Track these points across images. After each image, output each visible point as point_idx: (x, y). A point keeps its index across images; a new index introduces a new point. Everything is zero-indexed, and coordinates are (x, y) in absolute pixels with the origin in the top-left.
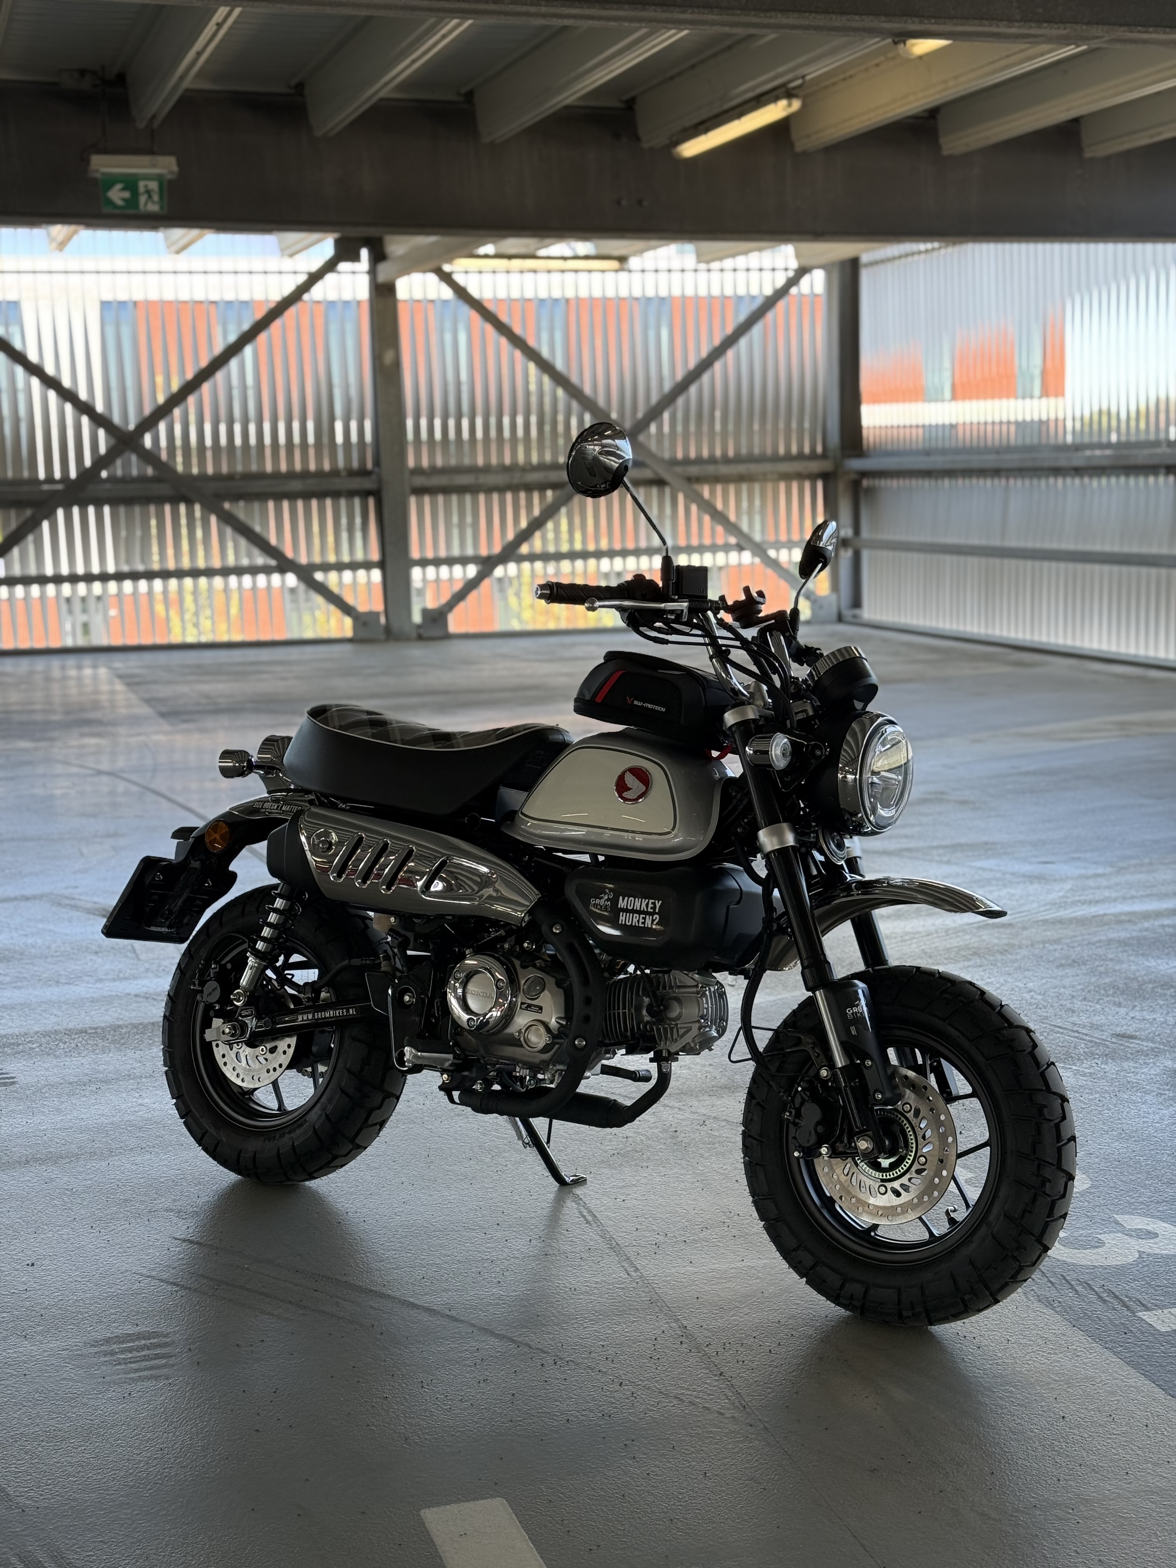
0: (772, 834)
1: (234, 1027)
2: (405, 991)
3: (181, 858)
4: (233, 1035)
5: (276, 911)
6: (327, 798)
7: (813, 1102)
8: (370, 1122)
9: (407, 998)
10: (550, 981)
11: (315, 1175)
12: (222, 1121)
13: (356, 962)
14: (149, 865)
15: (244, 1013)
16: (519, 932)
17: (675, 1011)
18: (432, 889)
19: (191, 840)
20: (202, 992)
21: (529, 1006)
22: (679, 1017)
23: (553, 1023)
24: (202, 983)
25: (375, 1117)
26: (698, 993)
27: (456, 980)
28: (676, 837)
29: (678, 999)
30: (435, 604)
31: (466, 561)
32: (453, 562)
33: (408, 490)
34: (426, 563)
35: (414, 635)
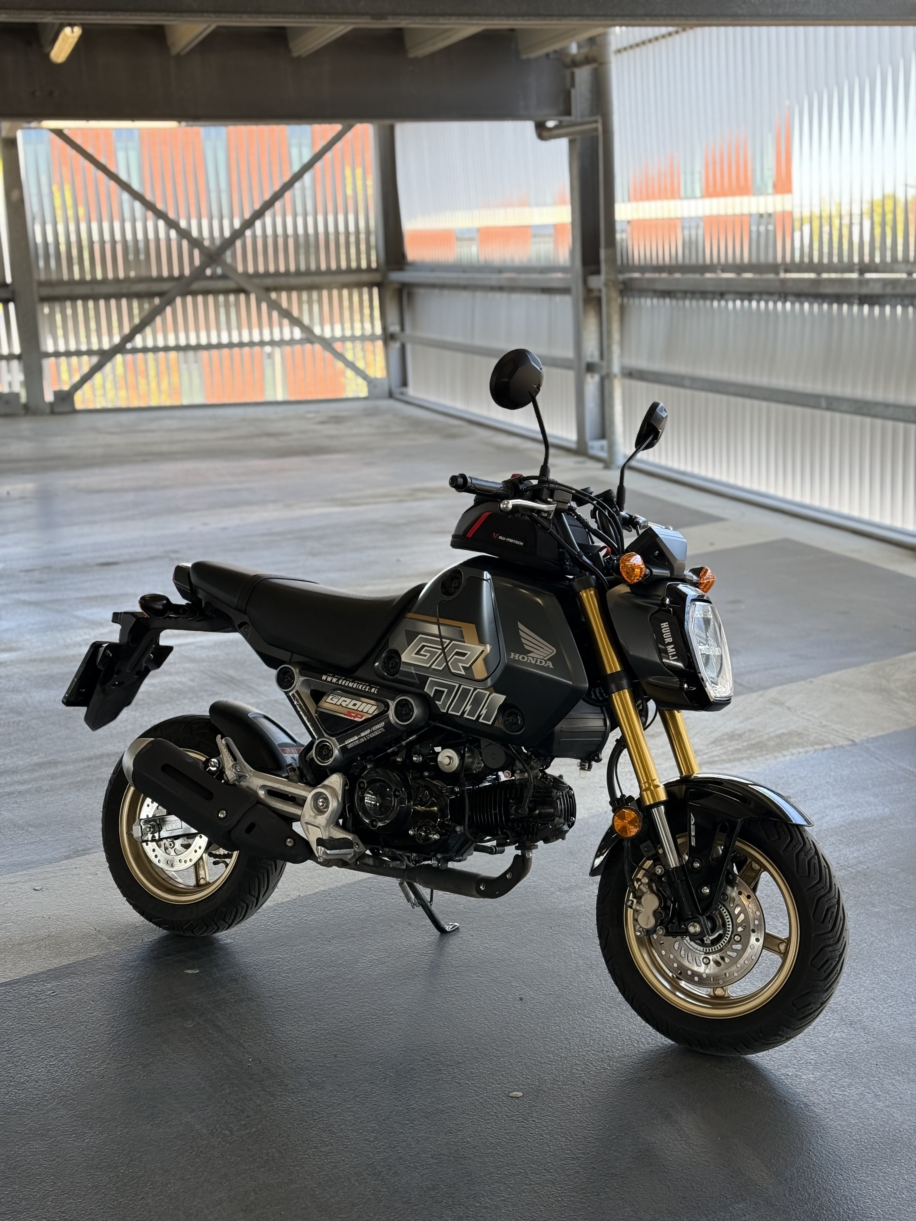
30: (66, 388)
31: (90, 353)
32: (78, 353)
33: (36, 298)
34: (57, 354)
35: (48, 410)
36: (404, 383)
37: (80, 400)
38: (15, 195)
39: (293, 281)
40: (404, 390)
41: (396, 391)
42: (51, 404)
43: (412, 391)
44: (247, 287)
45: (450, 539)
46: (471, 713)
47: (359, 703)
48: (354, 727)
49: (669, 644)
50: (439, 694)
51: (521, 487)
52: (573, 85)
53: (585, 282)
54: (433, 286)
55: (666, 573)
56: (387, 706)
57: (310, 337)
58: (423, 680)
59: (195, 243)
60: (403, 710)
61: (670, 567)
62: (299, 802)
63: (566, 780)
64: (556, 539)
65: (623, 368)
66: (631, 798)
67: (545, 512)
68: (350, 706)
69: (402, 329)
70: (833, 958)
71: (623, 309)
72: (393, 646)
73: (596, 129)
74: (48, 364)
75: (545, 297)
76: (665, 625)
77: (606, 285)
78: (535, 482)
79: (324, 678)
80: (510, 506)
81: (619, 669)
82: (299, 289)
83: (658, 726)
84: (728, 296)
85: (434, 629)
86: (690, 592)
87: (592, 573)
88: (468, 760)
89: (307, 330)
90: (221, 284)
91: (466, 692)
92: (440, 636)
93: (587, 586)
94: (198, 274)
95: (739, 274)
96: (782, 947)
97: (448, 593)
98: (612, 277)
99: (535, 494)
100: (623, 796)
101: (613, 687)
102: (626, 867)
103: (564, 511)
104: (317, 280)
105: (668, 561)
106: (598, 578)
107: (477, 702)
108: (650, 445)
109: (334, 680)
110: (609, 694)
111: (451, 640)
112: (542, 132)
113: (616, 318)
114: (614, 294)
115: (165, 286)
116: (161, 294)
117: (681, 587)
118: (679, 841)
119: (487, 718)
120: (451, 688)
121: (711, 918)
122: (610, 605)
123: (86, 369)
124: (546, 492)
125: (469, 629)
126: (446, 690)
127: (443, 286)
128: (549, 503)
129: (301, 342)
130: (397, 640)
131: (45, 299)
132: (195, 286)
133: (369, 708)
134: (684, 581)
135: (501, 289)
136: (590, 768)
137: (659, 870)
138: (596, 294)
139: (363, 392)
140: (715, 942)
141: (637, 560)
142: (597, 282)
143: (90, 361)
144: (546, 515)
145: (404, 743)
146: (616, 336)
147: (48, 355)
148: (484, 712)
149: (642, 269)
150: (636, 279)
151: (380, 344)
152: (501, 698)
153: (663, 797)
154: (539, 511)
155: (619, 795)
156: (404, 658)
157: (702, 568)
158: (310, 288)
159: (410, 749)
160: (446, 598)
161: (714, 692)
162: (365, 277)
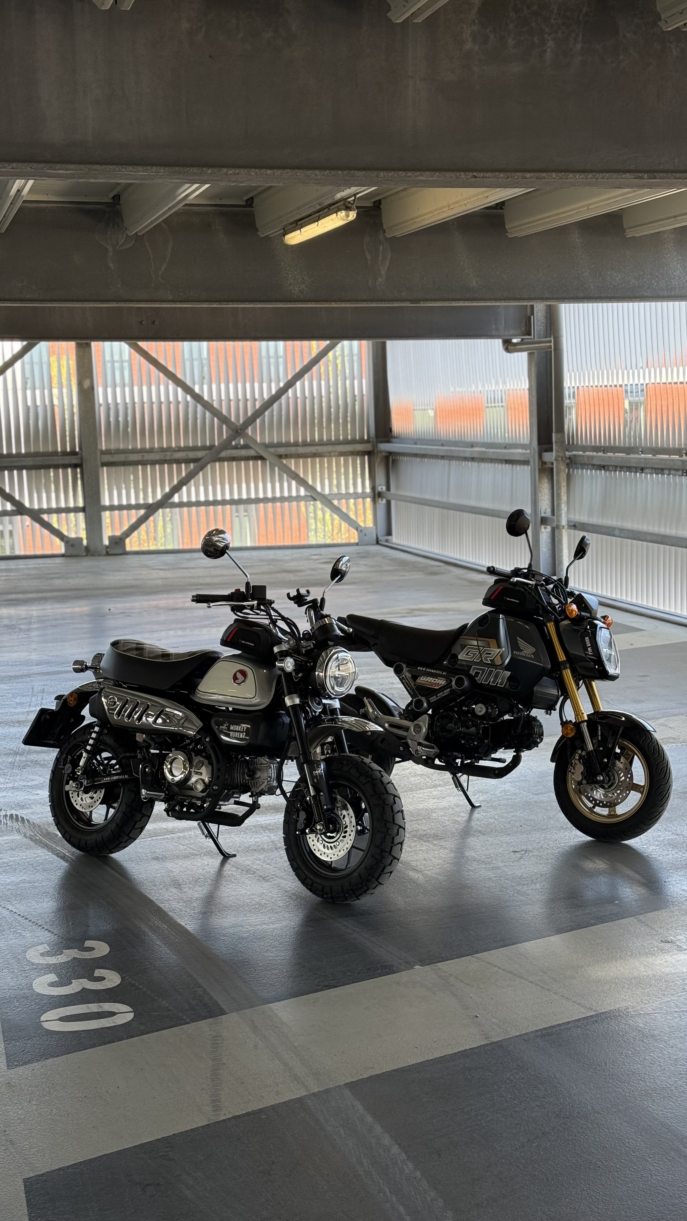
0: (290, 699)
1: (77, 784)
2: (146, 767)
3: (58, 709)
4: (77, 788)
5: (95, 732)
6: (118, 682)
7: (303, 811)
8: (136, 827)
9: (147, 770)
10: (206, 762)
11: (112, 851)
12: (74, 827)
13: (128, 754)
14: (43, 712)
15: (82, 778)
16: (195, 741)
17: (258, 774)
18: (157, 722)
19: (62, 701)
20: (64, 769)
21: (197, 772)
22: (259, 777)
23: (207, 780)
24: (64, 765)
25: (138, 825)
26: (267, 767)
27: (167, 762)
28: (256, 699)
29: (259, 770)
30: (118, 533)
31: (138, 507)
32: (129, 507)
33: (99, 464)
34: (112, 508)
35: (104, 552)
36: (389, 533)
37: (131, 545)
38: (87, 384)
39: (301, 450)
40: (389, 537)
41: (382, 538)
42: (107, 547)
43: (395, 539)
44: (265, 456)
45: (482, 600)
46: (493, 682)
47: (437, 680)
48: (433, 692)
49: (589, 647)
50: (477, 673)
51: (519, 573)
52: (533, 314)
53: (540, 456)
54: (416, 455)
55: (588, 615)
56: (451, 681)
57: (314, 495)
58: (470, 667)
59: (224, 420)
60: (459, 682)
61: (590, 612)
62: (407, 729)
63: (538, 718)
64: (535, 598)
65: (568, 521)
66: (571, 721)
67: (531, 585)
68: (432, 681)
69: (388, 489)
70: (664, 791)
71: (569, 477)
72: (453, 652)
73: (551, 347)
74: (106, 515)
75: (508, 467)
76: (587, 638)
77: (556, 460)
78: (526, 571)
79: (419, 668)
80: (515, 580)
81: (565, 659)
82: (305, 456)
83: (583, 688)
84: (647, 471)
85: (475, 643)
86: (600, 624)
87: (553, 614)
88: (490, 711)
89: (310, 488)
90: (243, 453)
91: (491, 672)
92: (478, 646)
93: (550, 621)
94: (226, 445)
95: (654, 455)
96: (642, 789)
97: (480, 625)
98: (561, 454)
99: (526, 576)
100: (567, 720)
101: (562, 667)
102: (568, 753)
103: (539, 585)
104: (320, 449)
105: (589, 609)
106: (555, 616)
107: (496, 676)
108: (581, 557)
109: (424, 669)
110: (561, 671)
111: (484, 647)
112: (508, 346)
113: (564, 484)
114: (563, 467)
115: (200, 454)
116: (195, 461)
117: (596, 622)
118: (594, 741)
119: (501, 684)
120: (483, 670)
121: (608, 775)
122: (561, 629)
123: (134, 520)
124: (531, 575)
125: (493, 642)
126: (481, 672)
127: (423, 456)
128: (532, 581)
129: (304, 499)
130: (455, 649)
131: (104, 464)
132: (223, 454)
133: (442, 682)
134: (597, 619)
135: (473, 459)
136: (550, 714)
137: (584, 753)
138: (549, 465)
139: (355, 539)
140: (610, 787)
141: (574, 607)
142: (549, 457)
143: (137, 514)
144: (531, 586)
145: (458, 701)
146: (564, 498)
147: (105, 508)
148: (500, 681)
149: (584, 449)
150: (580, 456)
151: (368, 500)
152: (508, 673)
153: (586, 718)
154: (528, 584)
155: (565, 720)
156: (460, 657)
157: (606, 616)
158: (314, 455)
159: (462, 703)
160: (481, 628)
161: (611, 671)
162: (359, 447)
